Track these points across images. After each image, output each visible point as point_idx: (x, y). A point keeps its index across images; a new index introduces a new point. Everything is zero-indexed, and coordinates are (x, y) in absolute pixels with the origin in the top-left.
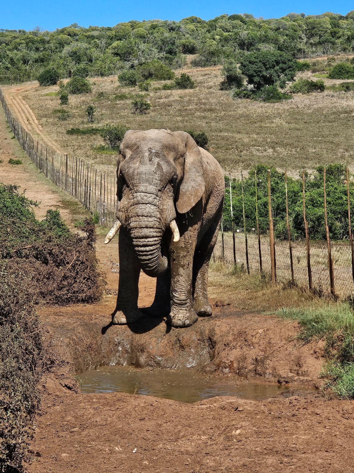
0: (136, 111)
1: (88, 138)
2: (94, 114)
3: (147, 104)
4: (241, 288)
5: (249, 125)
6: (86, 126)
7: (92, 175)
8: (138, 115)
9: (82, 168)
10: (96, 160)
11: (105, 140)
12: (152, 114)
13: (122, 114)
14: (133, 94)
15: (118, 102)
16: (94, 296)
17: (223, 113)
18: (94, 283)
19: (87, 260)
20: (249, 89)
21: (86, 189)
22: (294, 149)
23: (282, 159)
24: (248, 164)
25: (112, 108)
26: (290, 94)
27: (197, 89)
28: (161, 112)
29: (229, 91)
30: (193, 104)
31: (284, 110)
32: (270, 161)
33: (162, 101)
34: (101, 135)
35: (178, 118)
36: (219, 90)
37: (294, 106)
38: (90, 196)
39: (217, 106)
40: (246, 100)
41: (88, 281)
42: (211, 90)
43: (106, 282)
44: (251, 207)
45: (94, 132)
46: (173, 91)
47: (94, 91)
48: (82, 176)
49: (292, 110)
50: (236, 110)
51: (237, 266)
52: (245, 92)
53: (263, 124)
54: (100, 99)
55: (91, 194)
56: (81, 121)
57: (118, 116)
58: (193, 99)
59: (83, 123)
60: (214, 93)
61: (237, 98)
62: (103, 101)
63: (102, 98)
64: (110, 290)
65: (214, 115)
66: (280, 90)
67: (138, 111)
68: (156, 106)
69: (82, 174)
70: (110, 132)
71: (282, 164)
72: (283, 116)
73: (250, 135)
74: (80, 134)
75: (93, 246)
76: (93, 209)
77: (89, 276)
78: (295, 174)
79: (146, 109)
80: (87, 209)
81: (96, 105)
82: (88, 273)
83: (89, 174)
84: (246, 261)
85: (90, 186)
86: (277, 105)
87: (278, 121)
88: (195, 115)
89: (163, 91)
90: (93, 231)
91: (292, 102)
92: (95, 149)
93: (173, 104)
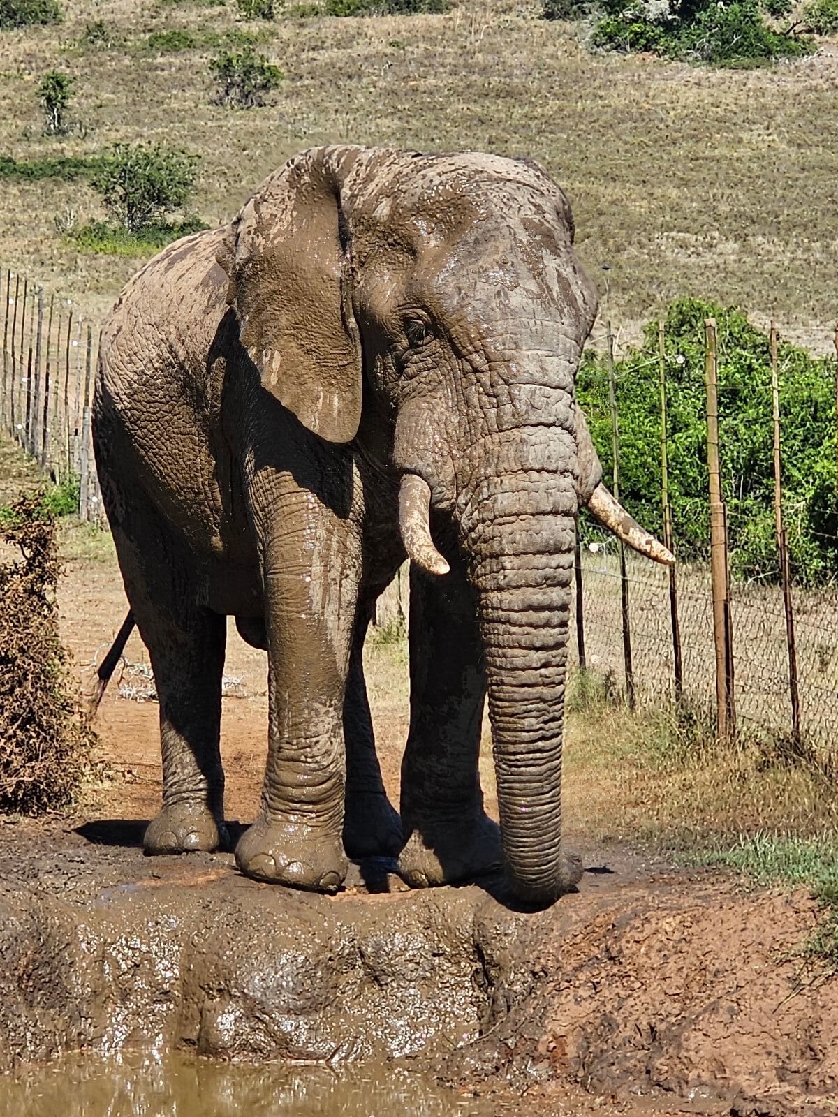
0: (227, 93)
1: (48, 193)
2: (69, 103)
3: (269, 68)
4: (603, 761)
5: (650, 151)
6: (37, 148)
7: (54, 331)
8: (232, 107)
9: (20, 305)
10: (71, 276)
11: (108, 201)
12: (286, 106)
13: (175, 105)
14: (218, 31)
15: (160, 60)
16: (48, 785)
17: (554, 104)
18: (50, 735)
19: (22, 650)
20: (651, 16)
21: (33, 385)
22: (818, 244)
23: (774, 280)
24: (644, 296)
25: (137, 80)
26: (806, 36)
27: (457, 13)
28: (319, 99)
29: (575, 23)
30: (441, 70)
31: (783, 94)
32: (727, 287)
33: (323, 57)
34: (94, 184)
35: (385, 122)
36: (539, 18)
37: (821, 81)
38: (45, 412)
39: (530, 78)
40: (641, 56)
41: (28, 730)
42: (507, 18)
43: (95, 735)
44: (650, 460)
45: (66, 170)
46: (367, 20)
47: (70, 18)
48: (18, 337)
49: (813, 96)
50: (602, 93)
51: (586, 678)
52: (635, 27)
53: (703, 150)
54: (91, 46)
55: (51, 404)
56: (18, 133)
57: (160, 114)
58: (440, 49)
59: (26, 136)
60: (520, 29)
61: (608, 51)
62: (105, 57)
63: (99, 43)
64: (108, 766)
65: (518, 112)
66: (768, 20)
67: (234, 92)
68: (301, 78)
69: (18, 327)
70: (127, 173)
71: (771, 298)
72: (779, 119)
73: (653, 186)
74: (15, 176)
75: (49, 598)
76: (56, 461)
77: (31, 709)
78: (821, 335)
79: (264, 87)
80: (34, 462)
81: (77, 72)
82: (28, 701)
83: (45, 327)
84: (622, 660)
85: (47, 375)
86: (756, 77)
87: (759, 135)
88: (449, 111)
89: (330, 21)
90: (47, 541)
91: (812, 65)
92: (70, 235)
93: (366, 69)
